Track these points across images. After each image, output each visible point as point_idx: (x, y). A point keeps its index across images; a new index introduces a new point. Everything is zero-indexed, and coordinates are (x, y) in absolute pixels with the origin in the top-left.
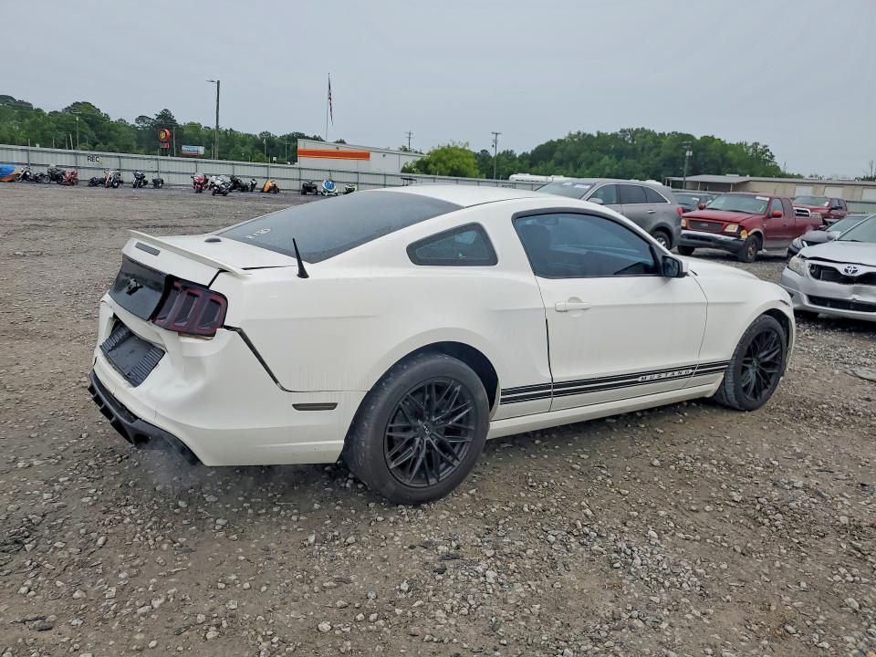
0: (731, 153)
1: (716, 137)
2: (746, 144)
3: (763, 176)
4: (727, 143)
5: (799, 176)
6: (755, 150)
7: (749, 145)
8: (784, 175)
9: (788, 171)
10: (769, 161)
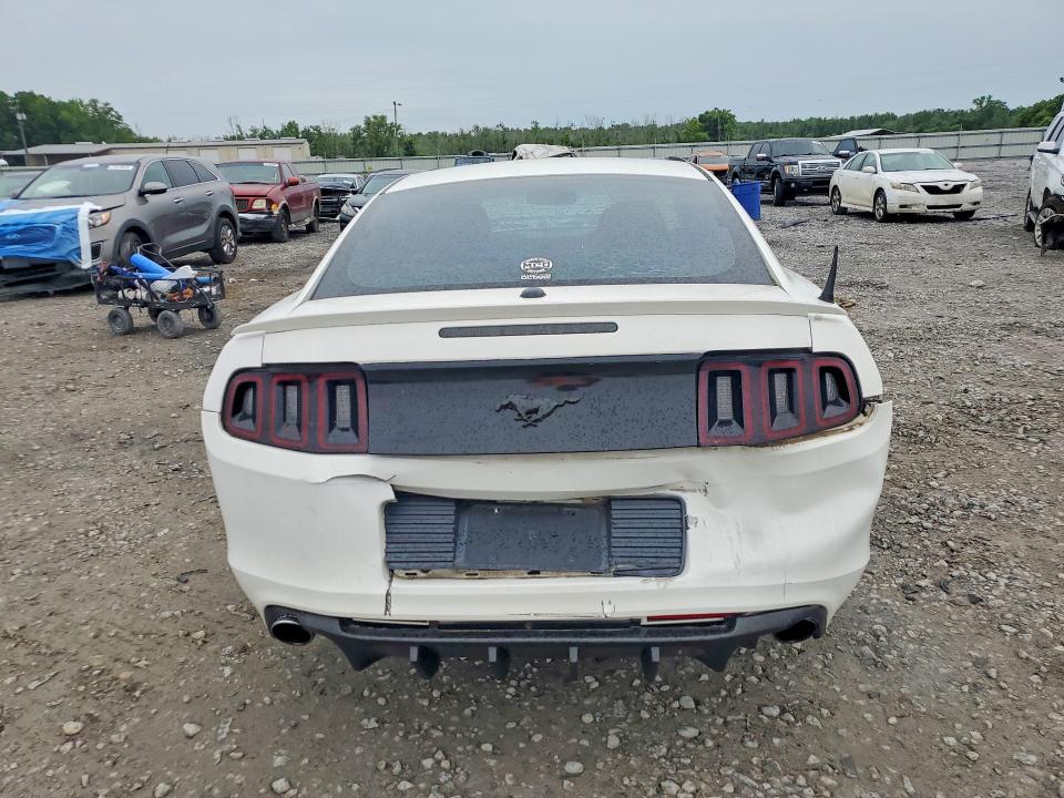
0: (64, 114)
1: (37, 93)
2: (81, 102)
3: (117, 142)
4: (54, 99)
5: (155, 140)
6: (95, 109)
7: (86, 102)
8: (141, 140)
9: (144, 135)
10: (118, 123)
